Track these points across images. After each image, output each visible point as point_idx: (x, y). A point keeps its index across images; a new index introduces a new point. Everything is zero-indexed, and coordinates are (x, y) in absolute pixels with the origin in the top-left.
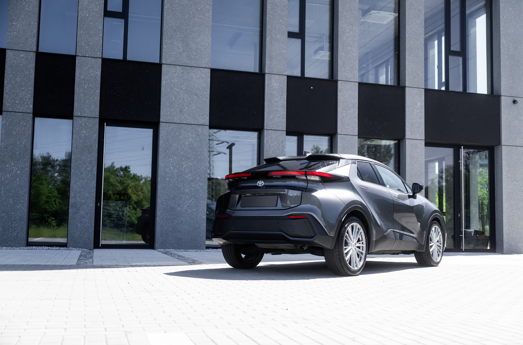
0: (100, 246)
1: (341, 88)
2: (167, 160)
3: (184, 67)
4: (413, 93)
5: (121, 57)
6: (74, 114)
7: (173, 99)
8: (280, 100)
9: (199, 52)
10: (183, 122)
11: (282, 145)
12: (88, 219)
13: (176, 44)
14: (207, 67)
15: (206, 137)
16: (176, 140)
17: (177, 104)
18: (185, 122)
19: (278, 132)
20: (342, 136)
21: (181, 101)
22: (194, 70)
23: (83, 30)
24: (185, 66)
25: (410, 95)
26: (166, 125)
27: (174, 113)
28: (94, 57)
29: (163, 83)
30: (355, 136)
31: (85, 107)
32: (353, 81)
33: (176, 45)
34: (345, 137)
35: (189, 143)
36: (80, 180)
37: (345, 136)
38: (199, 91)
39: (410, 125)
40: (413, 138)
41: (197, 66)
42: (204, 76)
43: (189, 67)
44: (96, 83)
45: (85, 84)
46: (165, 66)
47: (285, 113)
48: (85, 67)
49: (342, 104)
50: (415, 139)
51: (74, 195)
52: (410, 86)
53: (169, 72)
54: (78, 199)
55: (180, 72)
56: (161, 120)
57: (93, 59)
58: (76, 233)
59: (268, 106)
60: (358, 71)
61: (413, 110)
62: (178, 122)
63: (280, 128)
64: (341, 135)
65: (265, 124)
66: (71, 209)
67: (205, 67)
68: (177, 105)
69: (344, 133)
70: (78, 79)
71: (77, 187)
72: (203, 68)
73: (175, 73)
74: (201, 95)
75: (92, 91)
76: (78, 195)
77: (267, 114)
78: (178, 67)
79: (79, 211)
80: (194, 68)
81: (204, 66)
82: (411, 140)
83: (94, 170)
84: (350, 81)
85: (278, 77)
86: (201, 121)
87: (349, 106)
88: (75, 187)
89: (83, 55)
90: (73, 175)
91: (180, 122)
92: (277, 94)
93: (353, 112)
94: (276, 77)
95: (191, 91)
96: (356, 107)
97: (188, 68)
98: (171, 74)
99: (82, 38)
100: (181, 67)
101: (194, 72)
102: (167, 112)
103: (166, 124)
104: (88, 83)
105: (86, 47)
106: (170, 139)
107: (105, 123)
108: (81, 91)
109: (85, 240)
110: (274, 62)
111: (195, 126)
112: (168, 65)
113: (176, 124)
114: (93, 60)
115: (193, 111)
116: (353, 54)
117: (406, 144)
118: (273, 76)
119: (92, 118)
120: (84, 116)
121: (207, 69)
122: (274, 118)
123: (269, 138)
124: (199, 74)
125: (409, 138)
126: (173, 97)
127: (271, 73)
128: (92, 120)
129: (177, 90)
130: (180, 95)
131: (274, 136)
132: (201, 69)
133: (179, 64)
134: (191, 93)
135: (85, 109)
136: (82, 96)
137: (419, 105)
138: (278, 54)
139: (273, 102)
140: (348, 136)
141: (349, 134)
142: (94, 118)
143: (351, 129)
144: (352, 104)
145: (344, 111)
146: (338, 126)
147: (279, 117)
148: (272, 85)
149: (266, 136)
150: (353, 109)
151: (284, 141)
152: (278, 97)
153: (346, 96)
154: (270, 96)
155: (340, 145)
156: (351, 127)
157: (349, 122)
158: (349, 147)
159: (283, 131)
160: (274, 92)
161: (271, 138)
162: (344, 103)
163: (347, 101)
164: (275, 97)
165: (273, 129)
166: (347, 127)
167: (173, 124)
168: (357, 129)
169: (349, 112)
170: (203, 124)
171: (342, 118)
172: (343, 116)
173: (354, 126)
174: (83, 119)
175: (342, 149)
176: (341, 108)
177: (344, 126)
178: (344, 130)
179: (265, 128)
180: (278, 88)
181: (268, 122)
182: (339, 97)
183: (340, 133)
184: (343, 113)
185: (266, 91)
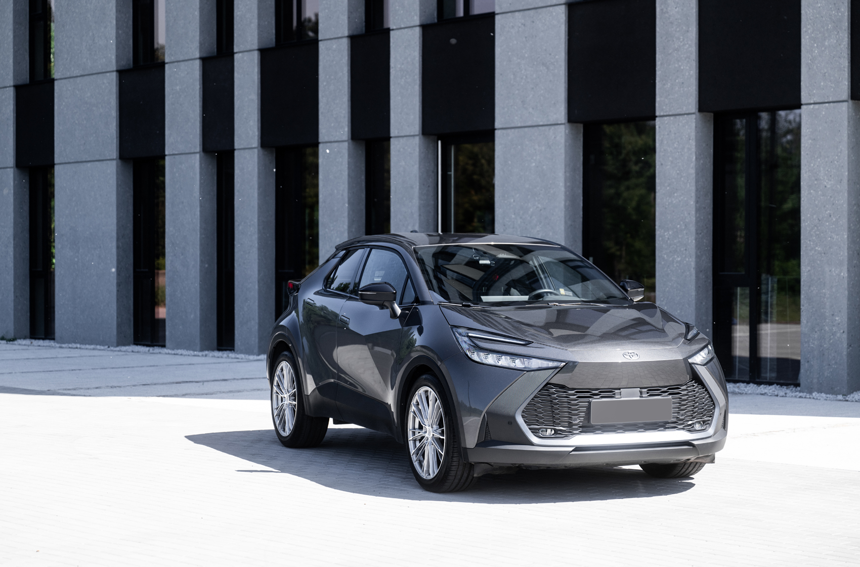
2: (506, 202)
3: (526, 12)
7: (511, 80)
8: (683, 45)
10: (527, 124)
11: (688, 148)
15: (561, 149)
16: (517, 161)
17: (518, 90)
18: (529, 123)
19: (681, 118)
20: (812, 106)
21: (523, 83)
22: (540, 14)
24: (528, 10)
26: (504, 134)
27: (514, 108)
28: (410, 25)
29: (498, 51)
30: (841, 103)
31: (403, 118)
34: (818, 109)
35: (536, 164)
37: (817, 106)
38: (548, 55)
41: (545, 5)
42: (555, 23)
45: (401, 78)
47: (693, 72)
48: (400, 47)
49: (810, 26)
53: (505, 28)
55: (520, 25)
56: (497, 125)
57: (409, 29)
59: (661, 64)
62: (519, 125)
63: (684, 109)
64: (809, 106)
65: (657, 105)
68: (517, 92)
69: (816, 100)
70: (393, 71)
73: (513, 27)
74: (552, 63)
75: (409, 88)
77: (659, 82)
78: (517, 14)
80: (539, 10)
86: (552, 118)
87: (828, 29)
89: (397, 27)
91: (523, 125)
92: (679, 31)
93: (837, 41)
95: (537, 59)
96: (844, 28)
97: (532, 12)
98: (508, 31)
100: (521, 13)
101: (540, 18)
102: (503, 108)
103: (504, 131)
104: (405, 76)
105: (400, 11)
106: (509, 160)
108: (397, 92)
111: (543, 128)
112: (504, 15)
113: (517, 130)
114: (410, 32)
120: (402, 135)
121: (559, 7)
122: (672, 89)
123: (664, 135)
124: (548, 21)
126: (511, 76)
128: (411, 140)
129: (517, 60)
130: (522, 70)
131: (673, 128)
132: (551, 8)
133: (519, 9)
134: (537, 62)
135: (402, 123)
136: (398, 100)
139: (670, 51)
140: (824, 105)
141: (826, 101)
142: (412, 138)
143: (832, 85)
144: (834, 22)
145: (815, 43)
146: (802, 83)
147: (683, 83)
148: (668, 12)
149: (660, 132)
150: (837, 34)
151: (691, 138)
152: (680, 39)
153: (819, 5)
154: (665, 39)
155: (806, 130)
156: (831, 81)
157: (826, 71)
158: (828, 134)
159: (690, 116)
160: (673, 27)
161: (668, 134)
162: (814, 24)
163: (822, 17)
164: (675, 39)
165: (671, 113)
166: (822, 84)
167: (513, 130)
168: (845, 84)
169: (826, 44)
170: (556, 123)
171: (810, 61)
172: (812, 56)
173: (840, 78)
174: (401, 140)
175: (810, 141)
176: (807, 37)
177: (815, 83)
178: (815, 91)
179: (657, 114)
180: (679, 17)
181: (662, 99)
182: (803, 12)
183: (806, 102)
184: (814, 50)
185: (658, 29)
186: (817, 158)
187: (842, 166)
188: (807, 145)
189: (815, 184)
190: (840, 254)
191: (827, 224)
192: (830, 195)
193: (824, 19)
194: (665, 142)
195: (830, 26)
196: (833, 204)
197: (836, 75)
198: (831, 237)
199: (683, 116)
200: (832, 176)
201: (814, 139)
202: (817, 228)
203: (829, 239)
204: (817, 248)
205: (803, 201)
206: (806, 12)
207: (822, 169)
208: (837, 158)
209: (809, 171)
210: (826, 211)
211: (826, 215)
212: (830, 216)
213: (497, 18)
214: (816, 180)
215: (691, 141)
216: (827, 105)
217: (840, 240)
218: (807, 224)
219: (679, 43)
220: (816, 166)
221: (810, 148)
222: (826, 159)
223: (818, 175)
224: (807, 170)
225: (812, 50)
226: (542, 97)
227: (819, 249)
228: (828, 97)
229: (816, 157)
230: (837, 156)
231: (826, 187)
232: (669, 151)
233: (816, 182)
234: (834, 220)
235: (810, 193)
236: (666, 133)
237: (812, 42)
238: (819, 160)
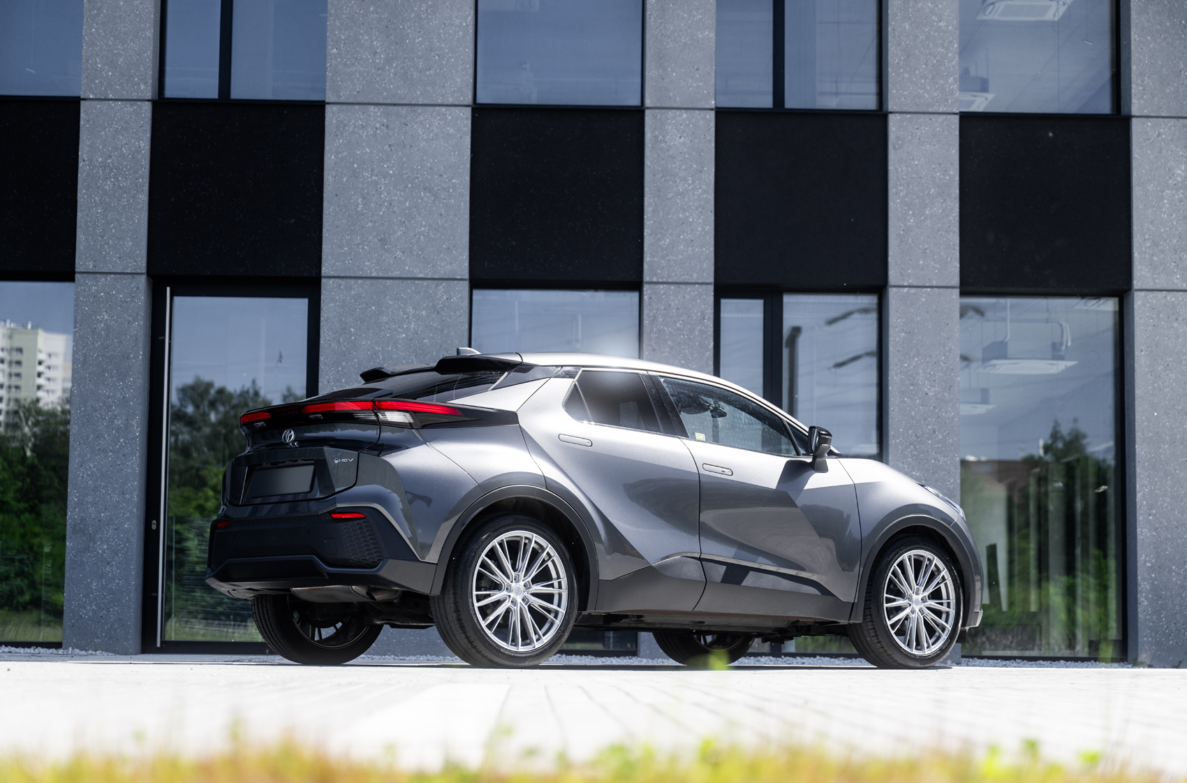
0: (159, 645)
1: (898, 138)
3: (390, 108)
4: (1159, 134)
5: (212, 92)
6: (77, 266)
7: (357, 206)
8: (693, 189)
9: (437, 58)
10: (390, 275)
11: (701, 331)
12: (118, 568)
13: (367, 40)
14: (461, 103)
15: (460, 316)
16: (368, 329)
17: (371, 221)
18: (396, 274)
19: (689, 288)
20: (906, 290)
21: (384, 212)
22: (420, 114)
23: (97, 24)
24: (395, 105)
25: (1148, 142)
26: (340, 285)
27: (363, 248)
28: (130, 98)
29: (330, 159)
30: (950, 290)
31: (107, 243)
32: (941, 110)
33: (367, 44)
34: (915, 294)
35: (407, 335)
36: (96, 455)
37: (913, 291)
38: (436, 177)
39: (1148, 244)
40: (1158, 287)
41: (431, 103)
42: (452, 131)
43: (405, 108)
44: (136, 172)
45: (105, 179)
46: (335, 108)
47: (710, 228)
48: (104, 129)
49: (902, 188)
50: (1168, 288)
51: (79, 500)
52: (1146, 112)
53: (345, 126)
54: (92, 510)
55: (378, 125)
56: (325, 270)
57: (128, 104)
58: (85, 608)
59: (653, 211)
60: (957, 76)
61: (1160, 194)
62: (374, 274)
63: (695, 276)
64: (901, 289)
65: (646, 267)
66: (70, 538)
67: (457, 103)
68: (370, 224)
69: (911, 281)
70: (85, 165)
71: (88, 475)
72: (449, 108)
73: (363, 127)
74: (444, 188)
75: (124, 198)
76: (90, 499)
77: (650, 235)
78: (372, 108)
79: (95, 543)
80: (420, 110)
81: (451, 101)
82: (1151, 295)
83: (133, 426)
84: (930, 110)
85: (685, 116)
86: (444, 269)
87: (929, 195)
88: (83, 477)
89: (98, 96)
90: (74, 440)
91: (381, 275)
92: (685, 170)
93: (943, 211)
94: (680, 116)
95: (414, 179)
96: (953, 196)
97: (404, 110)
98: (353, 132)
99: (97, 46)
100: (382, 108)
101: (421, 121)
102: (341, 247)
103: (340, 281)
104: (115, 177)
105: (107, 73)
106: (351, 327)
107: (168, 289)
108: (95, 201)
109: (112, 626)
110: (673, 71)
111: (425, 283)
112: (344, 107)
113: (368, 282)
114: (129, 108)
115: (419, 238)
116: (942, 24)
117: (1136, 306)
118: (670, 113)
119: (126, 276)
120: (103, 270)
121: (459, 108)
122: (673, 247)
123: (658, 309)
124: (437, 127)
125: (1144, 287)
126: (357, 199)
127: (664, 105)
128: (126, 280)
129: (371, 178)
130: (381, 193)
131: (674, 301)
132: (443, 109)
133: (376, 101)
134: (412, 184)
135: (106, 251)
136: (97, 213)
137: (1181, 176)
138: (685, 44)
139: (670, 195)
140: (925, 289)
141: (927, 285)
142: (131, 276)
143: (935, 265)
144: (939, 187)
145: (910, 210)
146: (890, 259)
147: (692, 241)
148: (666, 142)
149: (650, 304)
150: (943, 202)
151: (707, 317)
152: (687, 180)
153: (916, 162)
154: (662, 178)
155: (897, 320)
156: (934, 260)
157: (926, 247)
158: (930, 327)
159: (704, 287)
160: (675, 163)
161: (665, 309)
162: (908, 186)
163: (920, 178)
164: (678, 180)
165: (670, 281)
166: (921, 262)
167: (360, 281)
168: (956, 266)
169: (927, 212)
170: (451, 277)
171: (902, 232)
172: (906, 226)
173: (947, 258)
174: (102, 279)
175: (903, 334)
176: (898, 201)
177: (911, 260)
178: (910, 271)
179: (646, 278)
180: (685, 150)
181: (656, 259)
182: (891, 168)
183: (896, 284)
184: (908, 218)
185: (647, 162)
186: (914, 356)
187: (952, 369)
188: (897, 339)
189: (911, 390)
190: (949, 481)
191: (930, 442)
192: (933, 405)
193: (923, 181)
194: (661, 320)
195: (933, 190)
196: (939, 417)
197: (942, 254)
198: (935, 460)
199: (692, 286)
200: (937, 381)
201: (909, 332)
202: (915, 446)
203: (933, 461)
204: (914, 473)
205: (893, 411)
206: (896, 169)
207: (921, 371)
208: (943, 358)
209: (901, 373)
210: (928, 425)
211: (928, 431)
212: (934, 432)
213: (328, 108)
214: (912, 384)
215: (706, 321)
216: (929, 289)
217: (949, 463)
218: (898, 441)
219: (687, 186)
220: (912, 367)
221: (903, 343)
222: (928, 359)
223: (915, 378)
224: (899, 371)
225: (906, 219)
226: (422, 237)
227: (918, 474)
228: (929, 279)
229: (912, 355)
230: (944, 356)
231: (927, 394)
232: (667, 332)
233: (911, 388)
234: (940, 437)
235: (904, 402)
236: (663, 308)
237: (906, 208)
238: (916, 359)
